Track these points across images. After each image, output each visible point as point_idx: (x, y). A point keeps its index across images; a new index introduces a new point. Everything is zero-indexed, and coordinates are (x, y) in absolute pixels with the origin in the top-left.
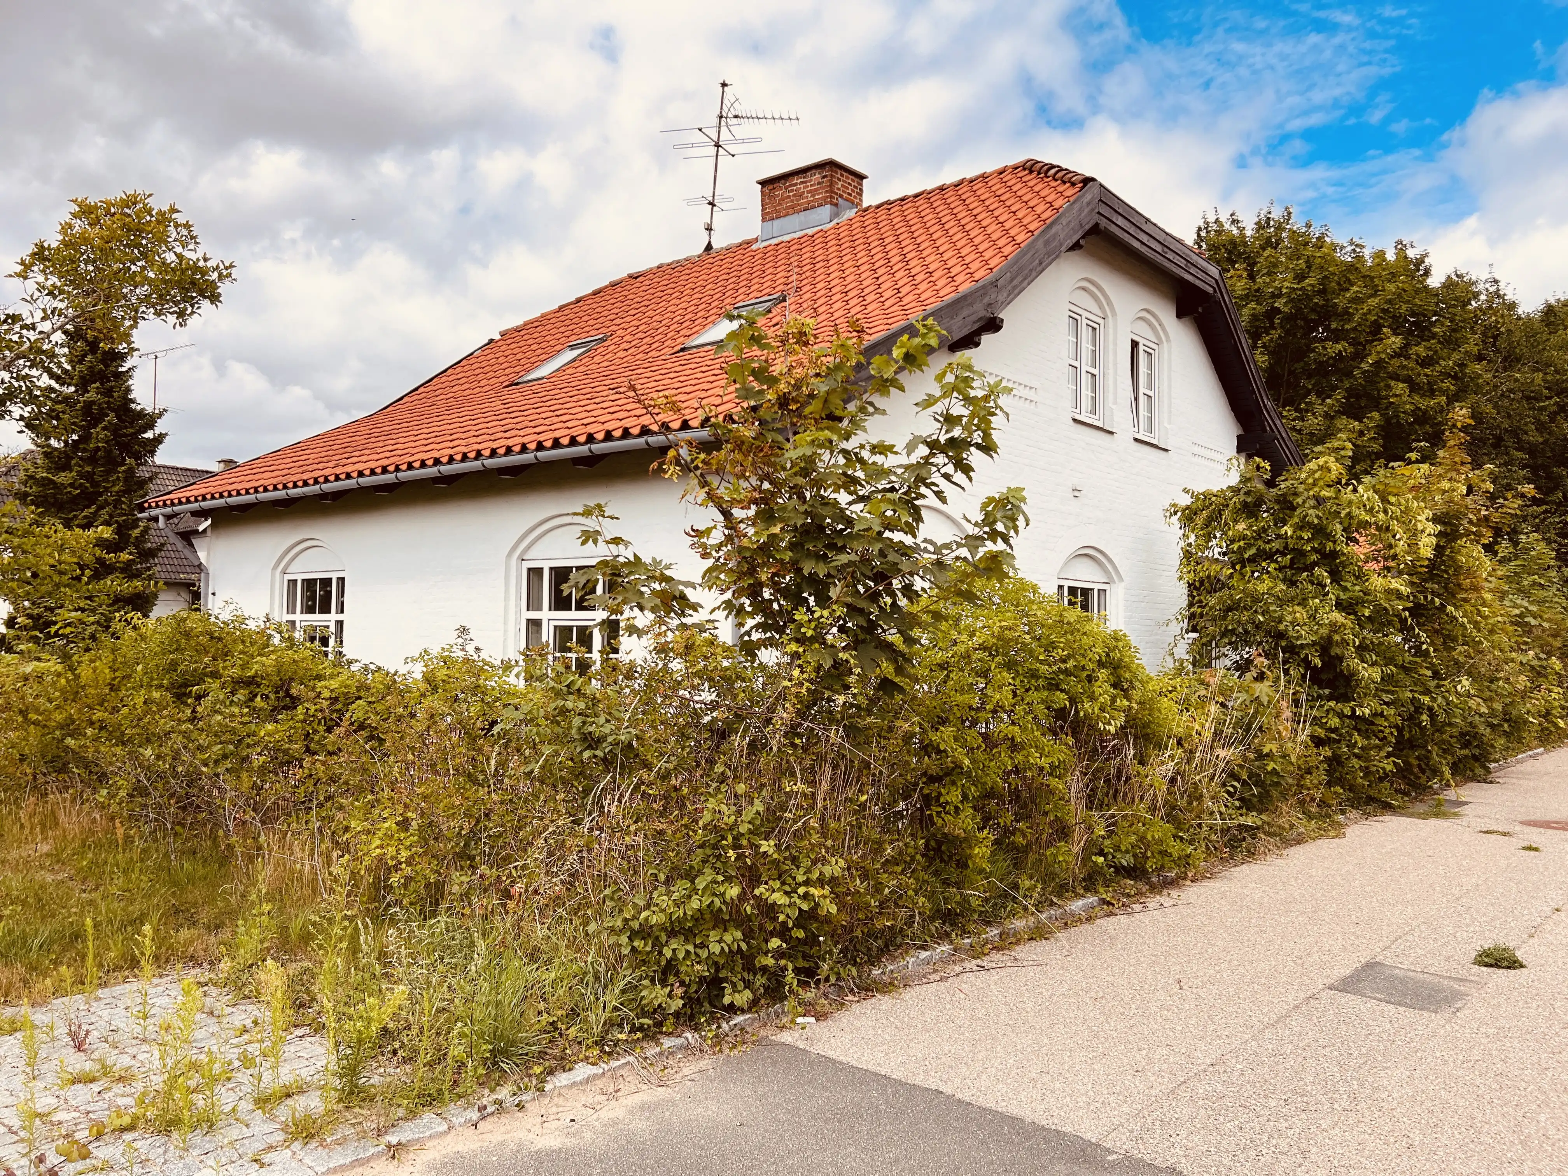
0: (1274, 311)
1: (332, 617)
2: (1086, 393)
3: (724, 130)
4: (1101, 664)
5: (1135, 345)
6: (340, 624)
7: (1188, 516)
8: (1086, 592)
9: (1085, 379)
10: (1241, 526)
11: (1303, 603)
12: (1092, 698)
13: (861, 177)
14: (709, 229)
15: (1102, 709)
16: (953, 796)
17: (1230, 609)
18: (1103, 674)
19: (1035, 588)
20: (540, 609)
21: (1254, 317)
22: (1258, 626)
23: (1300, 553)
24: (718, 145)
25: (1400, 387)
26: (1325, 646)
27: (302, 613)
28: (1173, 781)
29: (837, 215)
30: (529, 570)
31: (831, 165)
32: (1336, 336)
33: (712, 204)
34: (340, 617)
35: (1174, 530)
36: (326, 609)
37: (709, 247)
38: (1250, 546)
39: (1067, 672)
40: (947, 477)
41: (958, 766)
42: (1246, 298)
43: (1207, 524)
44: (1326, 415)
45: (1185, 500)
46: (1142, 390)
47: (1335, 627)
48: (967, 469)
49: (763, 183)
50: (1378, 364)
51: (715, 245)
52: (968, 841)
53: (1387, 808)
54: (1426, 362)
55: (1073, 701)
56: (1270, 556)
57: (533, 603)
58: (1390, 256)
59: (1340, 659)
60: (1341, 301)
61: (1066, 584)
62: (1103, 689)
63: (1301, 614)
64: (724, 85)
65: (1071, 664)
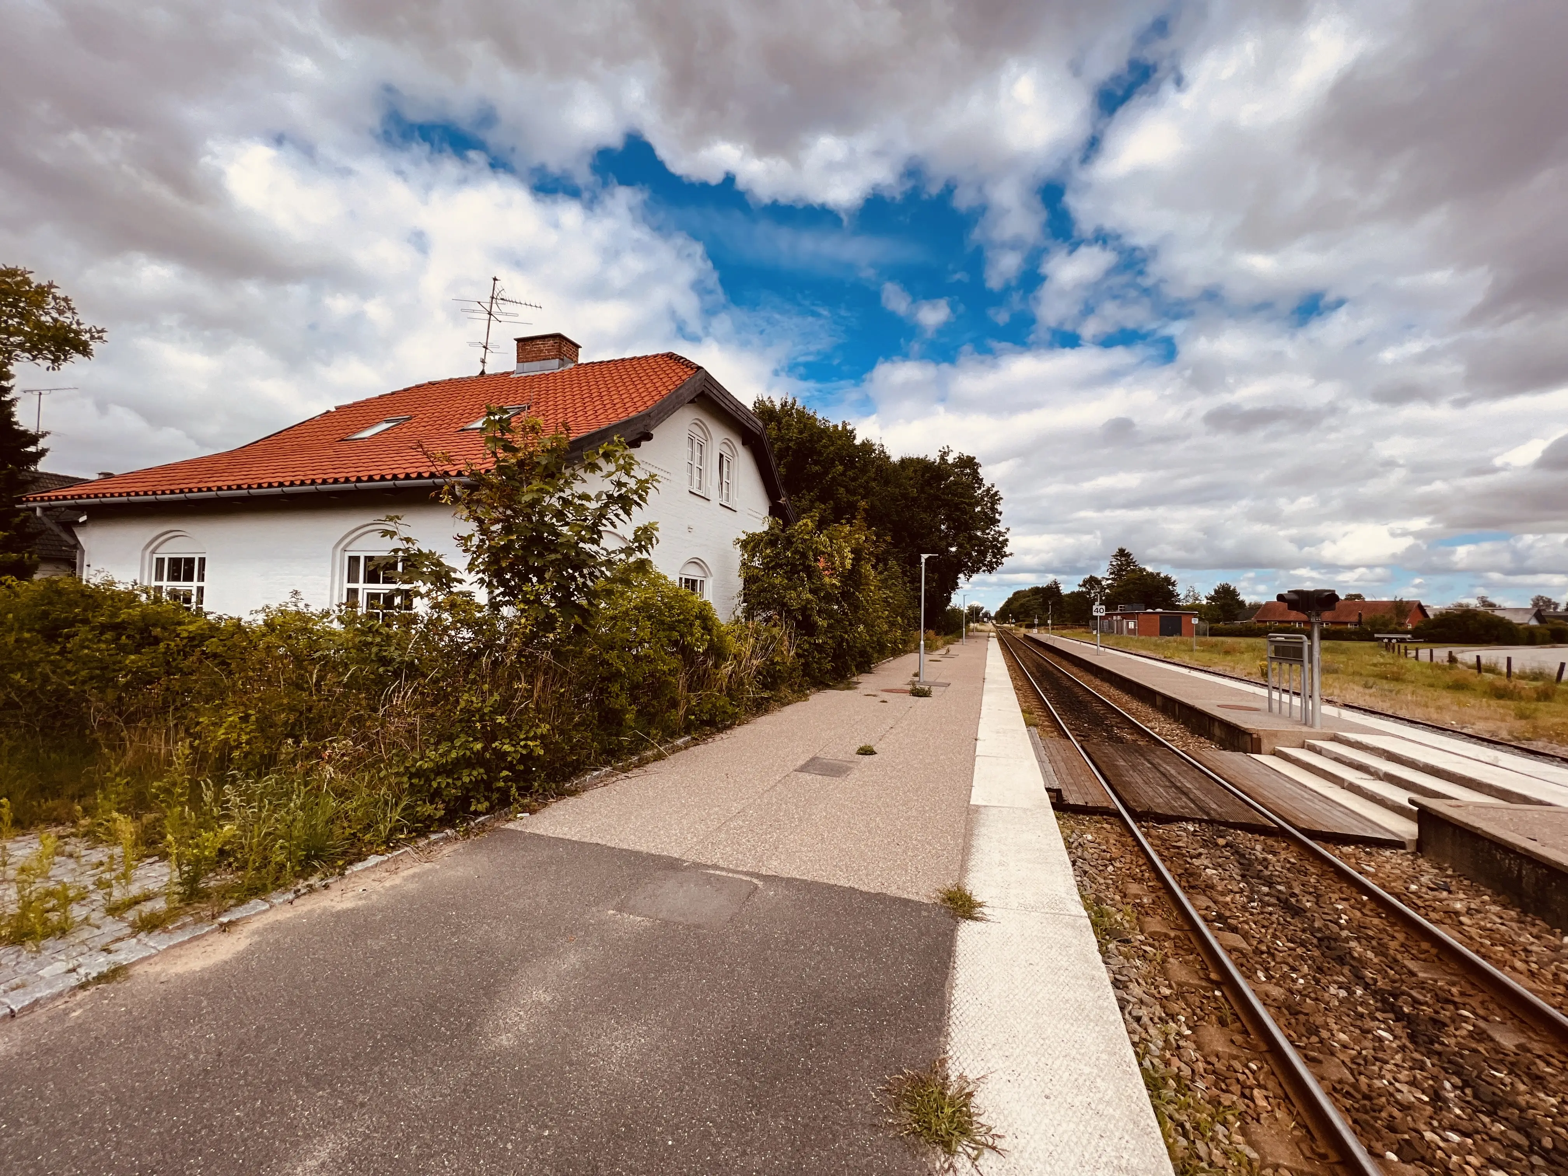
0: (788, 448)
1: (194, 585)
2: (696, 478)
3: (494, 305)
4: (697, 617)
5: (721, 456)
6: (201, 590)
7: (744, 545)
8: (694, 582)
9: (696, 472)
10: (768, 551)
11: (795, 590)
12: (692, 635)
13: (578, 347)
14: (483, 362)
15: (697, 640)
16: (615, 688)
17: (761, 591)
18: (697, 623)
19: (665, 578)
20: (357, 581)
21: (780, 449)
22: (774, 600)
23: (794, 566)
24: (490, 314)
25: (842, 490)
26: (804, 610)
27: (168, 580)
28: (731, 676)
29: (563, 365)
30: (350, 558)
31: (559, 338)
32: (816, 463)
33: (486, 348)
34: (201, 584)
35: (738, 551)
36: (189, 577)
37: (483, 373)
38: (772, 561)
39: (679, 621)
40: (617, 515)
41: (619, 671)
42: (776, 439)
43: (753, 549)
44: (810, 500)
45: (743, 537)
46: (725, 479)
47: (808, 601)
48: (628, 513)
49: (519, 340)
50: (833, 478)
51: (487, 372)
52: (624, 711)
53: (828, 687)
54: (854, 479)
55: (682, 636)
56: (781, 566)
57: (353, 578)
58: (840, 428)
59: (810, 616)
60: (818, 446)
61: (684, 577)
62: (698, 631)
63: (794, 594)
64: (495, 279)
65: (681, 617)
